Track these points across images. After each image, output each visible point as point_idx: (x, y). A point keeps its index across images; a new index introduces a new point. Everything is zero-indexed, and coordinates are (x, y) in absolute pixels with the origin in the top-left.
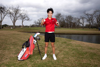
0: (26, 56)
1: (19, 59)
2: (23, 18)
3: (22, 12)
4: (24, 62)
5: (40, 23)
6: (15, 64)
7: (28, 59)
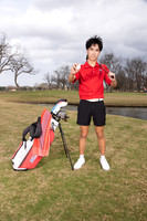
0: (33, 159)
1: (16, 167)
2: (18, 66)
3: (13, 52)
4: (28, 175)
5: (59, 81)
6: (7, 179)
7: (37, 167)
